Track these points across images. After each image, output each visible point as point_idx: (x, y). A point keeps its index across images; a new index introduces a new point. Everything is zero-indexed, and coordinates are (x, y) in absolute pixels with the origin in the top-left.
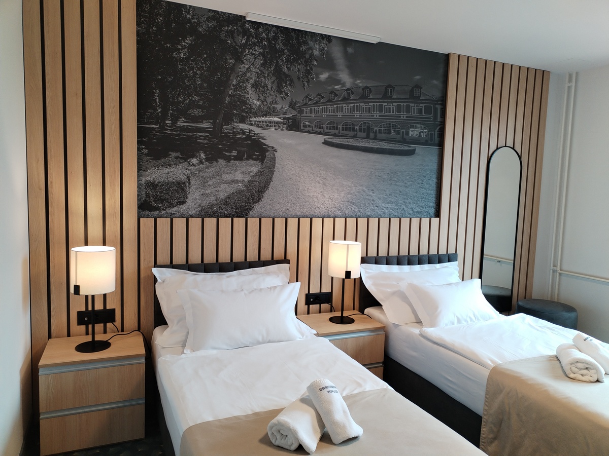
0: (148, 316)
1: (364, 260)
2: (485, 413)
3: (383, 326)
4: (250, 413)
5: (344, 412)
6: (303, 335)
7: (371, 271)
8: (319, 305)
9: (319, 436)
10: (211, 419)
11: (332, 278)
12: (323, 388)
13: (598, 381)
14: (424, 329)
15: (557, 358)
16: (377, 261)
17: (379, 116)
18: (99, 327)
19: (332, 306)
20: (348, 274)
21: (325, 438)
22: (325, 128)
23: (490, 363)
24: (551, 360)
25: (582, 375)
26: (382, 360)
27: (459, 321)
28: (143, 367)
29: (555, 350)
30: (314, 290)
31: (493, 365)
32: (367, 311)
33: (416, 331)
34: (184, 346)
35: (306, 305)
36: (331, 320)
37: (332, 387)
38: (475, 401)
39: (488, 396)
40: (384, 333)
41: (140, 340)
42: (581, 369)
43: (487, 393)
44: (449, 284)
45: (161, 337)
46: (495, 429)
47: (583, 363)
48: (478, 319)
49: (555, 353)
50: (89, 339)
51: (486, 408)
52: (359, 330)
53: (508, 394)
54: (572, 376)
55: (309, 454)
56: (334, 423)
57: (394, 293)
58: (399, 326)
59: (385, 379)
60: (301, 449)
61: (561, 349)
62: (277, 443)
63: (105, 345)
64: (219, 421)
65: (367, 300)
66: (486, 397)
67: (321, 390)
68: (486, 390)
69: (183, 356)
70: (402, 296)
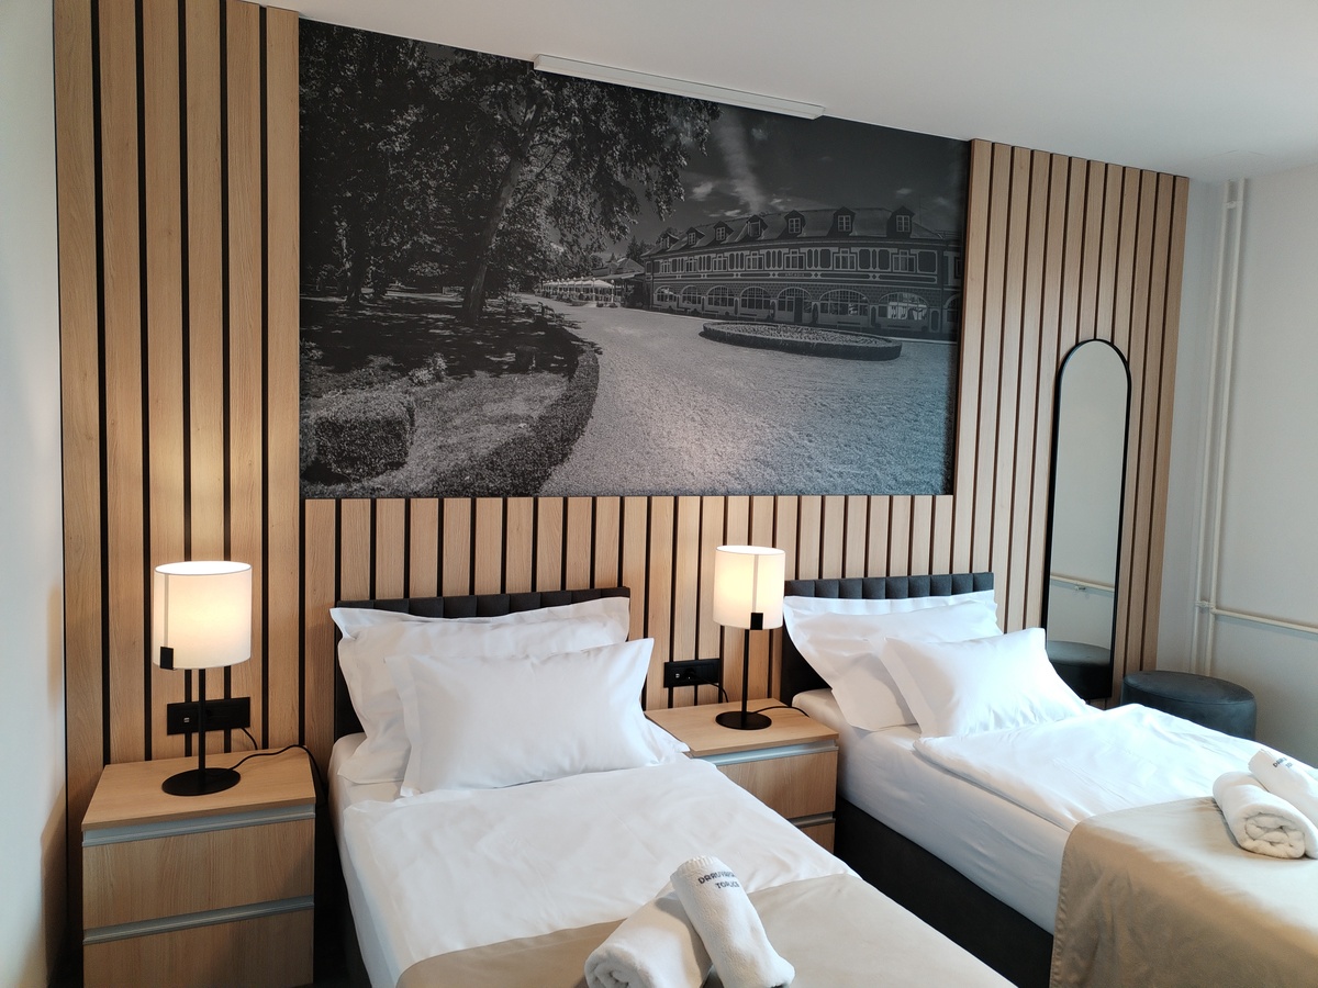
0: (321, 715)
1: (791, 589)
2: (1060, 927)
3: (832, 732)
4: (547, 931)
5: (754, 930)
6: (659, 754)
7: (806, 612)
8: (692, 688)
9: (699, 983)
10: (459, 947)
11: (722, 628)
12: (707, 878)
13: (1306, 856)
14: (923, 740)
15: (1215, 805)
16: (819, 589)
17: (822, 275)
18: (214, 738)
19: (721, 690)
20: (757, 620)
22: (706, 302)
23: (1068, 815)
24: (1201, 809)
25: (1272, 843)
26: (833, 809)
27: (999, 722)
28: (310, 829)
29: (1211, 786)
30: (684, 654)
31: (1075, 821)
32: (799, 699)
33: (906, 744)
34: (399, 779)
35: (665, 686)
36: (722, 720)
37: (727, 875)
38: (1037, 898)
39: (1064, 890)
40: (835, 749)
41: (303, 767)
42: (1268, 830)
43: (1064, 881)
44: (977, 641)
45: (349, 761)
46: (1082, 964)
47: (1273, 815)
48: (1041, 718)
49: (1210, 794)
50: (192, 764)
51: (1062, 916)
52: (781, 741)
53: (1110, 885)
54: (1249, 844)
56: (732, 956)
57: (856, 661)
58: (870, 732)
59: (838, 852)
61: (1223, 784)
63: (228, 779)
64: (478, 950)
65: (797, 676)
66: (1060, 892)
67: (702, 881)
68: (1062, 877)
69: (398, 802)
70: (876, 667)
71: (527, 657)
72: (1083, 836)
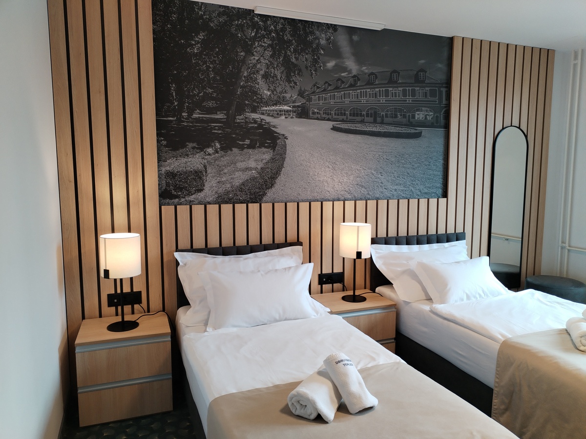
0: (171, 298)
1: (374, 241)
2: (497, 385)
3: (394, 303)
4: (271, 385)
5: (360, 383)
6: (317, 312)
7: (381, 251)
8: (331, 285)
9: (336, 406)
10: (234, 391)
11: (344, 258)
12: (339, 362)
14: (434, 305)
15: (567, 332)
16: (387, 241)
18: (127, 308)
19: (344, 285)
20: (359, 254)
21: (342, 408)
23: (500, 337)
24: (560, 334)
26: (394, 336)
27: (468, 297)
28: (169, 346)
29: (565, 324)
30: (327, 270)
31: (503, 339)
32: (378, 289)
33: (426, 307)
34: (206, 324)
35: (319, 284)
36: (344, 298)
37: (348, 360)
38: (486, 373)
39: (498, 369)
40: (395, 311)
41: (165, 320)
43: (498, 366)
44: (458, 262)
45: (184, 317)
46: (506, 401)
48: (487, 296)
49: (565, 327)
50: (119, 319)
51: (497, 380)
52: (371, 307)
53: (519, 366)
54: (582, 348)
55: (326, 423)
56: (350, 394)
57: (404, 272)
58: (410, 303)
59: (397, 353)
60: (320, 419)
61: (571, 322)
62: (297, 413)
63: (134, 325)
64: (242, 392)
65: (377, 279)
66: (496, 370)
68: (497, 364)
69: (206, 333)
70: (413, 275)
72: (507, 346)
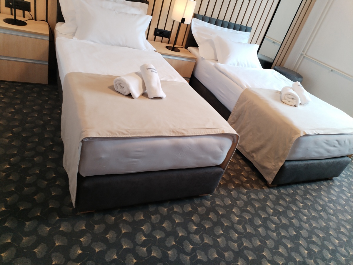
0: (52, 15)
1: (195, 16)
2: (234, 110)
3: (195, 57)
4: (106, 74)
5: (158, 84)
7: (198, 24)
8: (161, 38)
9: (142, 92)
10: (82, 71)
11: (174, 21)
13: (295, 106)
14: (217, 63)
15: (281, 93)
16: (203, 19)
18: (19, 12)
19: (169, 40)
20: (183, 20)
21: (144, 95)
23: (245, 86)
24: (277, 93)
25: (289, 102)
27: (238, 64)
29: (281, 89)
30: (161, 27)
32: (189, 48)
33: (213, 64)
34: (73, 35)
35: (154, 35)
36: (167, 47)
38: (230, 104)
39: (238, 102)
40: (195, 63)
41: (47, 27)
42: (289, 98)
43: (239, 100)
44: (241, 43)
45: (59, 28)
46: (236, 119)
47: (292, 95)
49: (280, 90)
50: (12, 17)
51: (235, 108)
52: (182, 56)
53: (248, 102)
54: (284, 101)
55: (134, 98)
56: (151, 88)
57: (207, 41)
58: (205, 59)
60: (130, 95)
61: (285, 89)
62: (118, 90)
63: (23, 23)
65: (191, 42)
66: (237, 103)
67: (148, 69)
68: (238, 99)
69: (72, 40)
70: (212, 43)
71: (114, 10)
72: (247, 91)
